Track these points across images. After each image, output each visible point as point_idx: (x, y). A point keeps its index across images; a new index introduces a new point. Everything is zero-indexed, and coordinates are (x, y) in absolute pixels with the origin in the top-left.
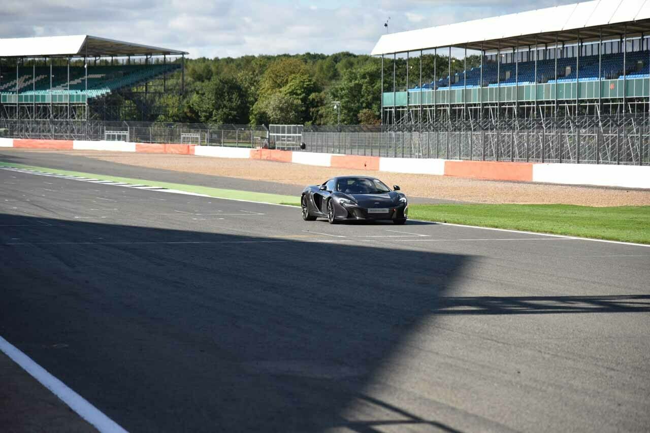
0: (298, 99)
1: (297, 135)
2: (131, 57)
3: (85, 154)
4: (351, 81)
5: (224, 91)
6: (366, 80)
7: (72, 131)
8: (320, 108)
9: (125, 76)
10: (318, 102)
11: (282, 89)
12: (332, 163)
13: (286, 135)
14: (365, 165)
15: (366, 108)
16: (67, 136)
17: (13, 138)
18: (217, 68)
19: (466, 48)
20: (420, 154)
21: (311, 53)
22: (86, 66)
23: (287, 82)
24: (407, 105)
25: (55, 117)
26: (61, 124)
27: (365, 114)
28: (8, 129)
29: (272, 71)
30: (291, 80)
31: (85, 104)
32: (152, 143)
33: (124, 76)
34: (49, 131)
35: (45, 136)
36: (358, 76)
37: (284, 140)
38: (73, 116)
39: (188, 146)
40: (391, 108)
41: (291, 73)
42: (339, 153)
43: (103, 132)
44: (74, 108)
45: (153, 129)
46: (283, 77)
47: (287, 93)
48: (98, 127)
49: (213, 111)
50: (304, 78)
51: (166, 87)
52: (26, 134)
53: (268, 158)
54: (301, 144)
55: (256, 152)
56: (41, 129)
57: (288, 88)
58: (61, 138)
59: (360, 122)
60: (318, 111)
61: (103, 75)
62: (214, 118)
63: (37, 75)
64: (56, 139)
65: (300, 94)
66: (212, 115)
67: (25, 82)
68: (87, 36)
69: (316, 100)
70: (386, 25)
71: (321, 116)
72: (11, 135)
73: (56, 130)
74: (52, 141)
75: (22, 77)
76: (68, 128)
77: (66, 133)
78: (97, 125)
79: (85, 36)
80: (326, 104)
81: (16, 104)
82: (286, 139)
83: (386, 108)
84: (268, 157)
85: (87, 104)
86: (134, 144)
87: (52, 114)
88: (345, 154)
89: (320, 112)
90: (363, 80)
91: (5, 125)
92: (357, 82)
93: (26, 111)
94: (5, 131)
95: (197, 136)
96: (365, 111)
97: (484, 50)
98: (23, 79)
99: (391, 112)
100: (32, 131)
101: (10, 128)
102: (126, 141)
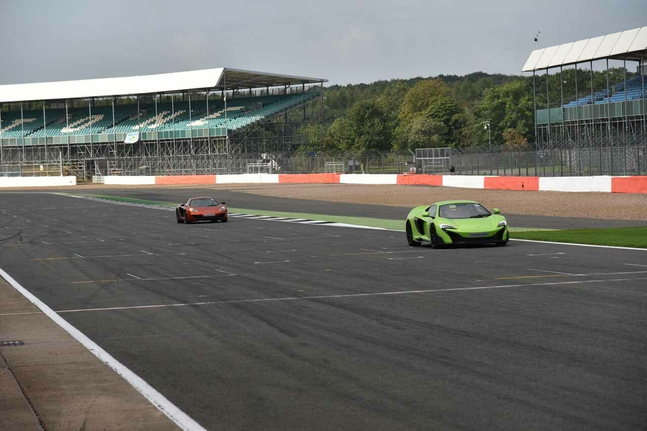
0: (440, 121)
1: (445, 158)
2: (269, 88)
3: (230, 188)
4: (493, 101)
5: (366, 117)
6: (509, 99)
7: (214, 166)
8: (463, 129)
9: (265, 107)
10: (460, 124)
11: (423, 112)
12: (485, 185)
13: (433, 158)
14: (523, 186)
15: (509, 127)
16: (209, 171)
17: (155, 175)
18: (352, 95)
19: (625, 59)
20: (581, 172)
21: (444, 75)
22: (225, 99)
23: (427, 105)
24: (562, 122)
25: (196, 152)
26: (203, 158)
27: (510, 133)
28: (148, 166)
29: (412, 94)
30: (432, 103)
31: (225, 137)
32: (296, 173)
33: (263, 107)
34: (191, 166)
35: (186, 172)
36: (501, 95)
37: (432, 164)
38: (214, 150)
39: (333, 175)
40: (544, 125)
41: (432, 95)
42: (491, 175)
43: (245, 164)
44: (215, 142)
45: (295, 159)
46: (423, 100)
47: (429, 116)
48: (240, 159)
49: (355, 138)
50: (445, 100)
51: (306, 116)
52: (168, 170)
53: (416, 184)
54: (450, 168)
55: (404, 177)
56: (183, 165)
57: (429, 111)
58: (202, 173)
59: (505, 141)
60: (461, 133)
61: (242, 107)
62: (357, 145)
63: (176, 111)
64: (198, 174)
65: (443, 116)
66: (354, 142)
67: (163, 118)
68: (225, 69)
69: (459, 121)
70: (536, 40)
71: (465, 137)
72: (153, 173)
73: (197, 166)
74: (194, 177)
75: (160, 114)
76: (209, 163)
77: (208, 167)
78: (239, 158)
79: (222, 69)
80: (470, 124)
81: (156, 141)
82: (433, 162)
83: (540, 125)
84: (415, 182)
85: (227, 137)
86: (277, 176)
87: (193, 149)
88: (498, 175)
89: (463, 134)
90: (506, 99)
91: (146, 163)
92: (500, 101)
93: (167, 146)
94: (146, 168)
95: (342, 164)
96: (509, 130)
97: (640, 61)
98: (162, 115)
99: (545, 129)
100: (174, 167)
101: (152, 165)
102: (269, 173)
